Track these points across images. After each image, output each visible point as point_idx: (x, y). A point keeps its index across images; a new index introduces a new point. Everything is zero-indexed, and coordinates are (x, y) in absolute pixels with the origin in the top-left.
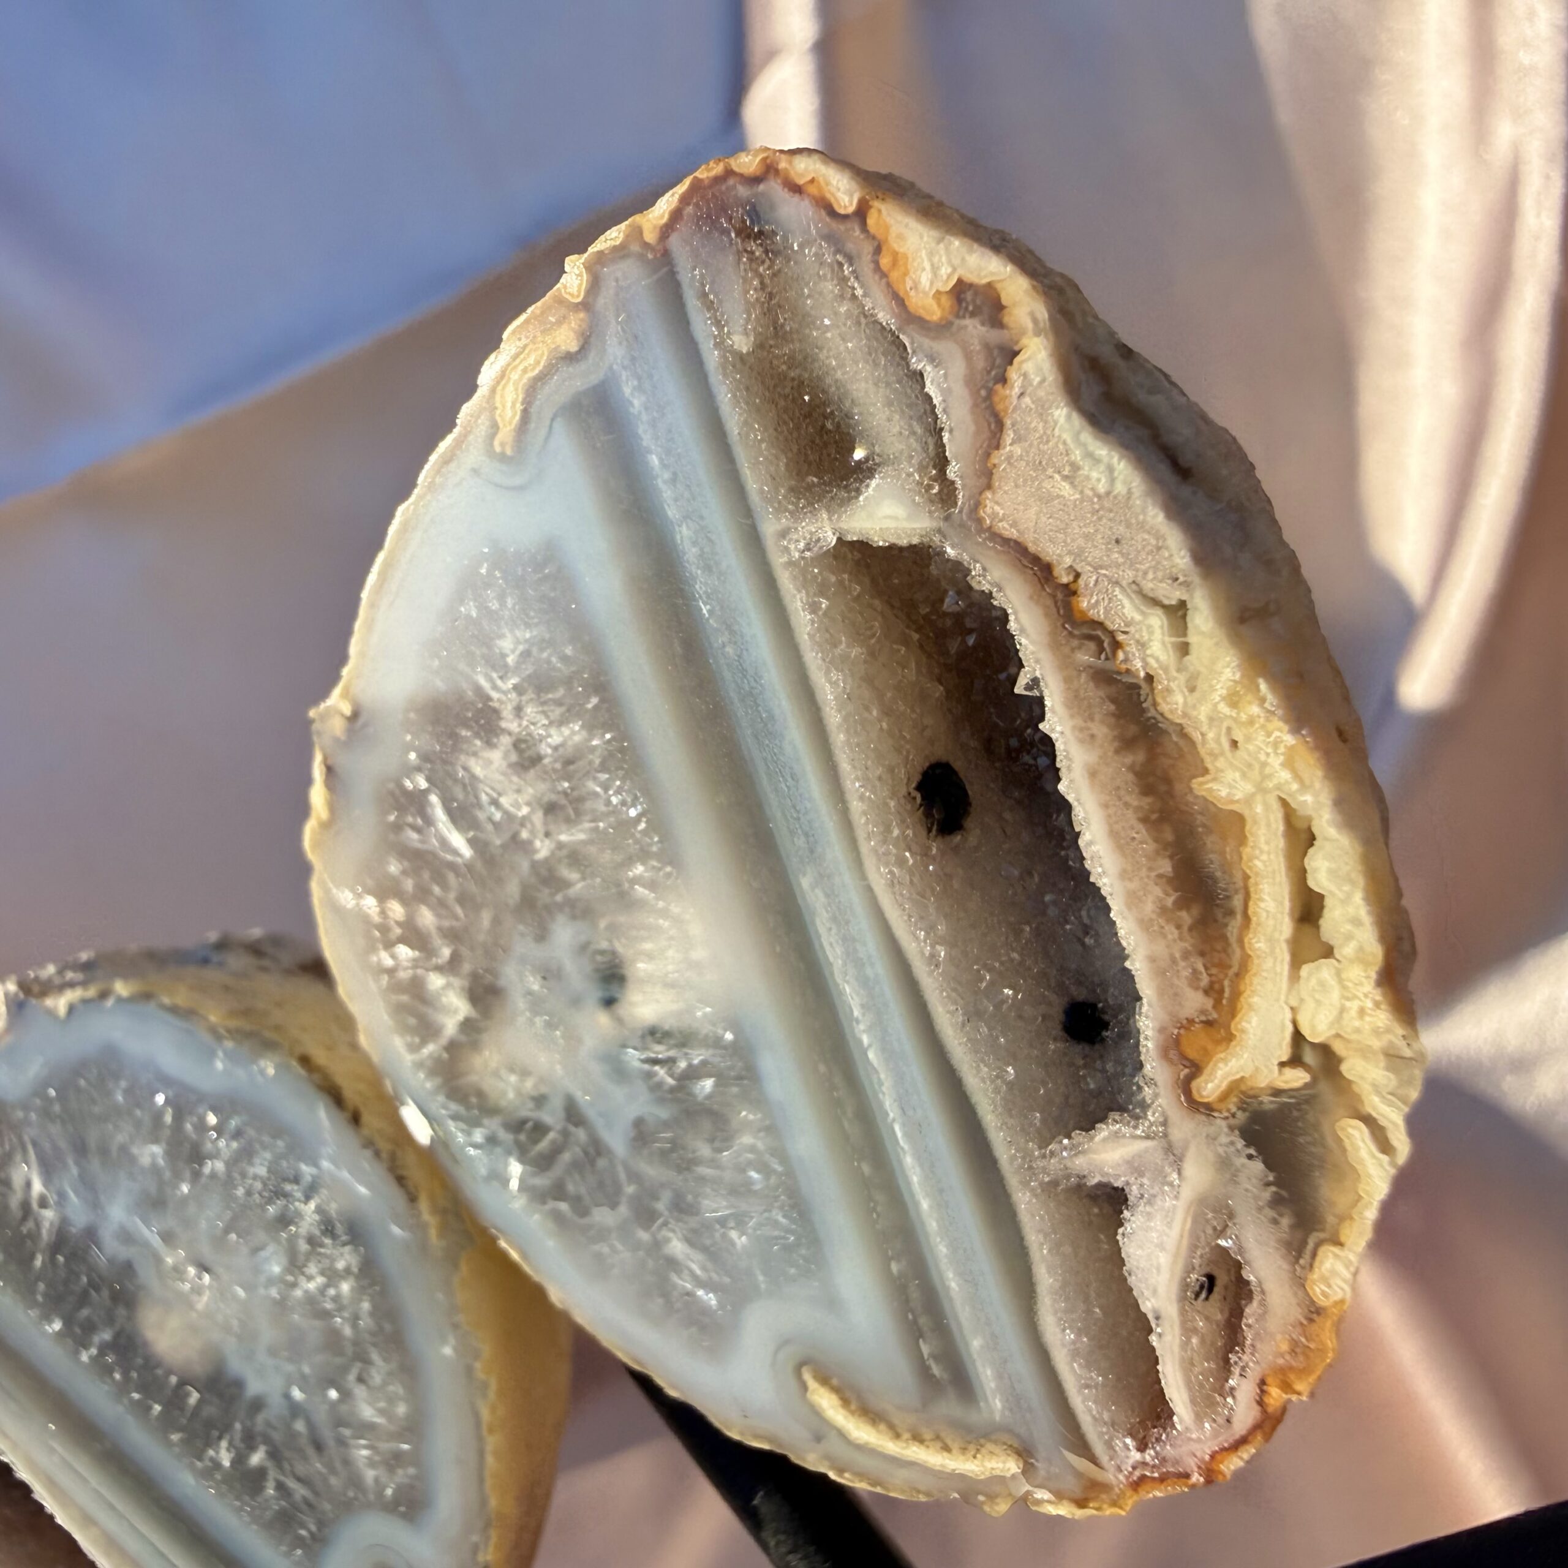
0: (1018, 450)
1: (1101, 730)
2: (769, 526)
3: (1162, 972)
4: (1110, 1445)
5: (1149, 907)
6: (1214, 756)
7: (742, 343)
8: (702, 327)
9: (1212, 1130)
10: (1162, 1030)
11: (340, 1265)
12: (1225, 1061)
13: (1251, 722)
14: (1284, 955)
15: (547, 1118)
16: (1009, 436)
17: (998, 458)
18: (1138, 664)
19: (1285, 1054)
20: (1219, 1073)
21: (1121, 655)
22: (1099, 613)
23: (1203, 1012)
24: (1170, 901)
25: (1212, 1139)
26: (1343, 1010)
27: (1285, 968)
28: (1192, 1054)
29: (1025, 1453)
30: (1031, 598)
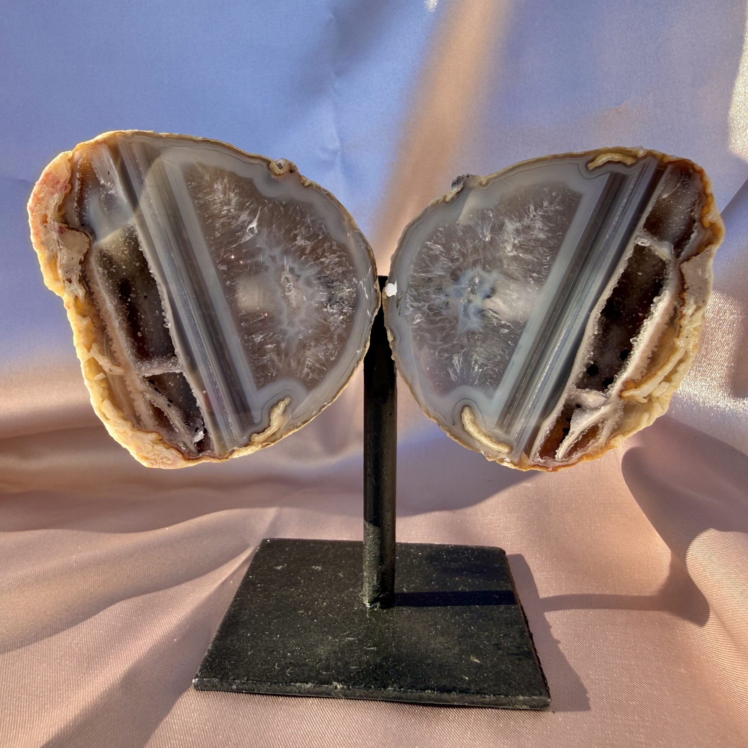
0: (698, 259)
1: (667, 318)
2: (637, 233)
3: (637, 368)
4: (536, 454)
5: (646, 355)
6: (682, 336)
7: (665, 196)
8: (660, 187)
9: (619, 402)
10: (627, 378)
11: (345, 311)
12: (634, 391)
13: (693, 335)
14: (662, 378)
15: (444, 312)
16: (699, 256)
17: (694, 258)
18: (684, 311)
19: (645, 395)
20: (631, 392)
21: (683, 308)
22: (686, 298)
23: (638, 380)
24: (651, 356)
25: (618, 404)
26: (663, 393)
27: (660, 380)
28: (628, 387)
29: (511, 448)
30: (676, 286)
